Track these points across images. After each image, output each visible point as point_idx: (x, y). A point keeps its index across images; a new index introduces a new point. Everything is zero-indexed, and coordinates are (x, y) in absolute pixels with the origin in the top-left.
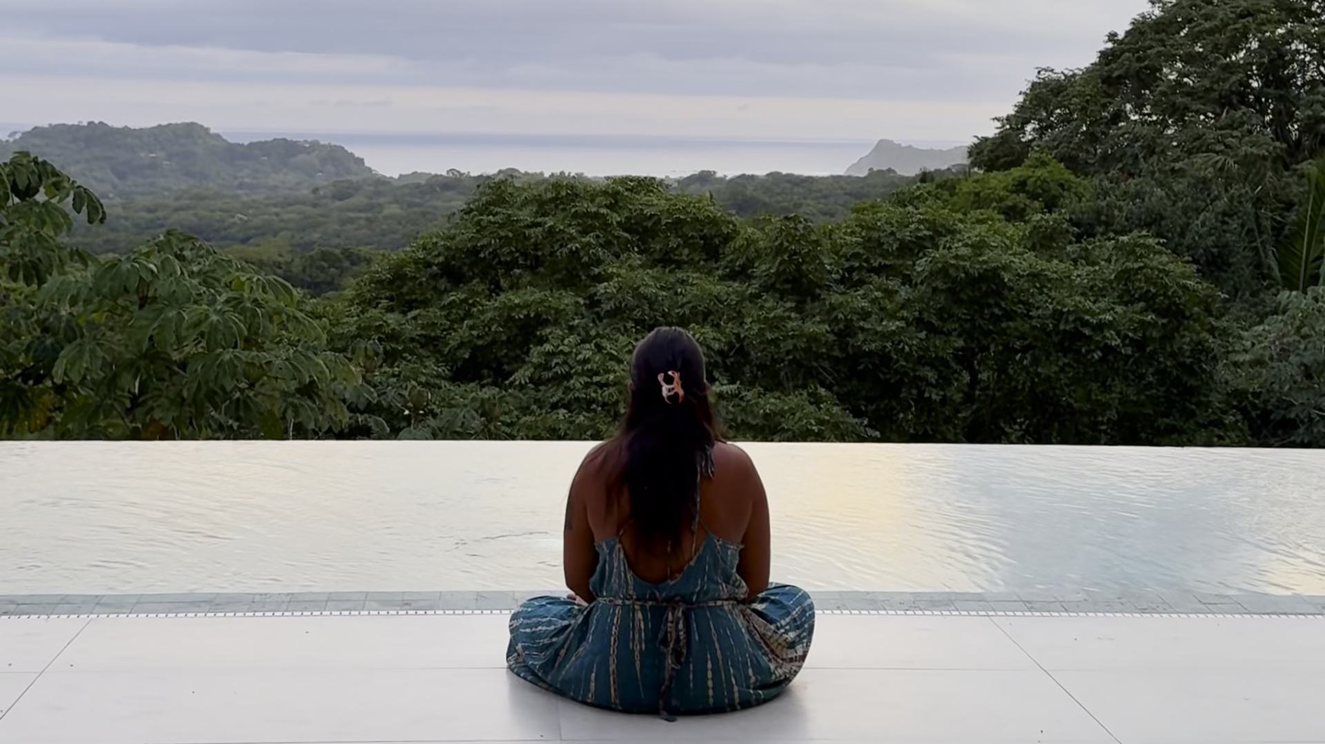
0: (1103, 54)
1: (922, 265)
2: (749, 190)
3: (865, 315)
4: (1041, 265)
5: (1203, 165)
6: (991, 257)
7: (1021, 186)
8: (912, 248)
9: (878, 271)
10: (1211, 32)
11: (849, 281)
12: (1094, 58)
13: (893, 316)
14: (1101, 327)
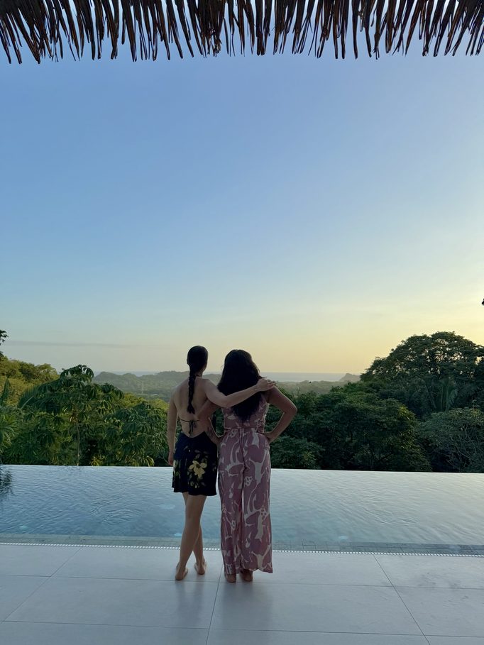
0: (391, 354)
1: (336, 406)
2: (316, 385)
3: (322, 419)
4: (368, 407)
5: (415, 381)
6: (354, 405)
7: (371, 386)
8: (334, 402)
9: (325, 407)
10: (416, 348)
11: (319, 409)
12: (389, 355)
13: (329, 419)
14: (382, 423)
